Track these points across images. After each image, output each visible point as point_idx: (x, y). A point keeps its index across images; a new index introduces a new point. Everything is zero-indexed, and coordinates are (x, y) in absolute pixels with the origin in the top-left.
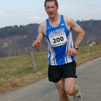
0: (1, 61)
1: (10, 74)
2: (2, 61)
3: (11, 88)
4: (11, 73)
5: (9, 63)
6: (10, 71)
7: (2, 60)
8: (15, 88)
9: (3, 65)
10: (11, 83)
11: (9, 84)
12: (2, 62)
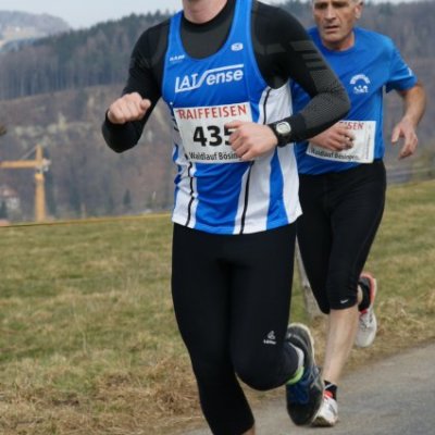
0: (96, 239)
1: (152, 327)
2: (98, 234)
3: (158, 414)
4: (157, 316)
5: (148, 254)
6: (155, 303)
7: (101, 229)
8: (185, 419)
9: (104, 263)
10: (158, 386)
11: (148, 391)
12: (102, 245)
